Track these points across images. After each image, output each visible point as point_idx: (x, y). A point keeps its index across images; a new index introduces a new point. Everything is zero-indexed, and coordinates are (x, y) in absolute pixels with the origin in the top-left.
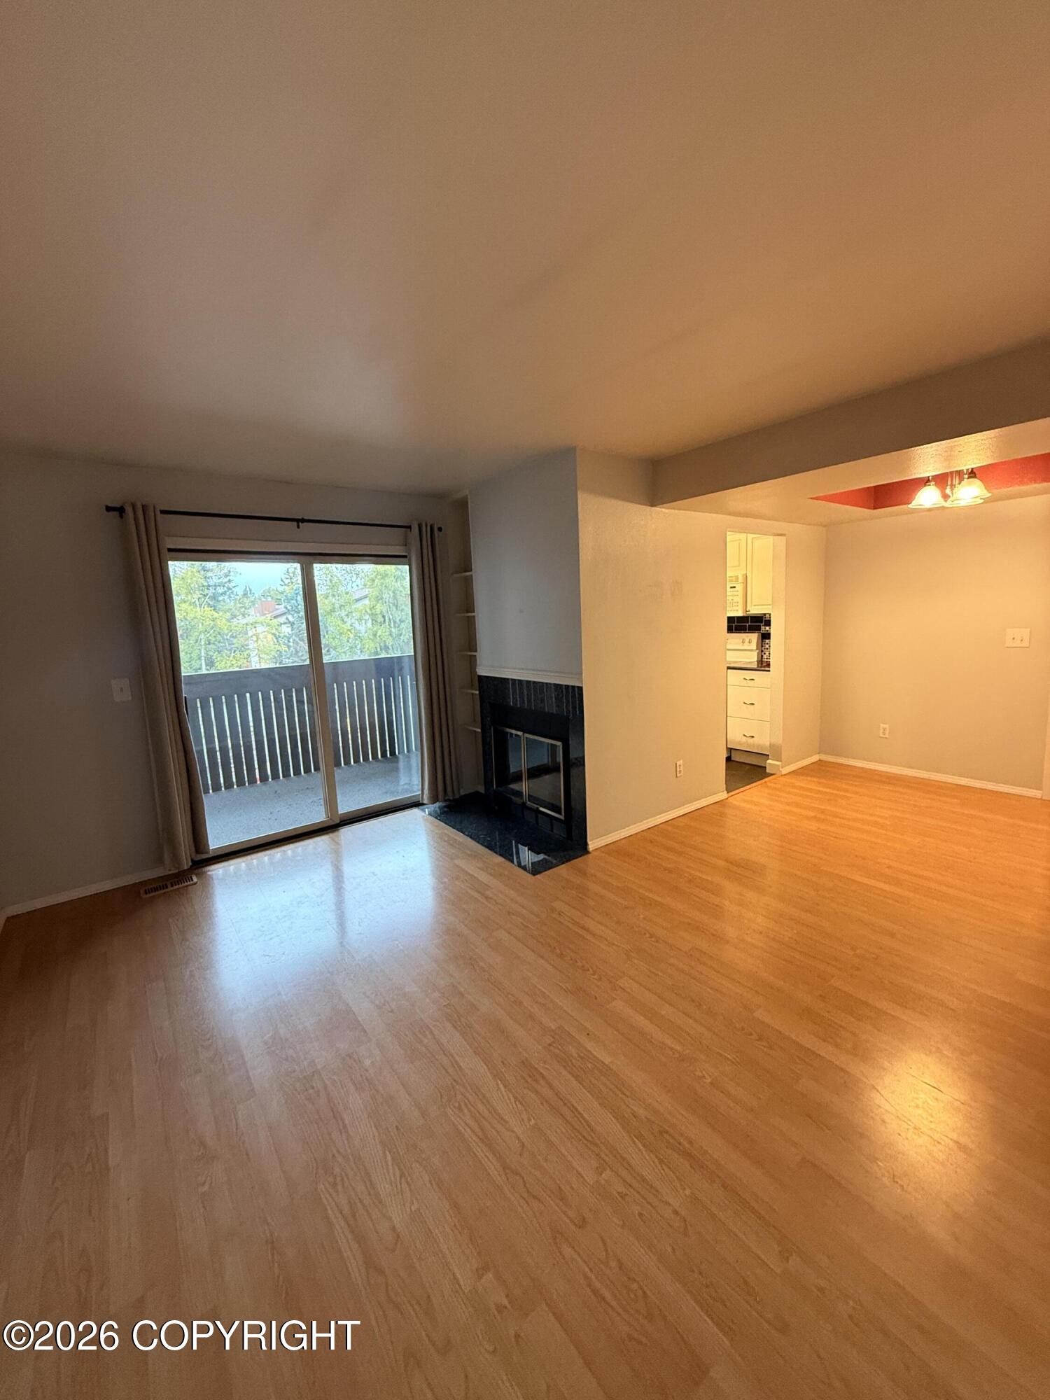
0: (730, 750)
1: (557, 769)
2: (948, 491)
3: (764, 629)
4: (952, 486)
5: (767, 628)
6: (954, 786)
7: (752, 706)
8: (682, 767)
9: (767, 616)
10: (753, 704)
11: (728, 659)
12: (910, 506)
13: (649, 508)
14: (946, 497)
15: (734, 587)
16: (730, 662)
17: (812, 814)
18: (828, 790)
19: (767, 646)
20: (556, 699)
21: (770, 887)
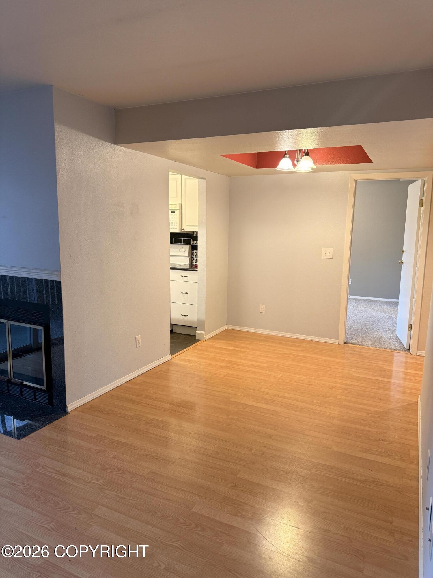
0: (172, 325)
1: (39, 349)
2: (296, 162)
3: (193, 242)
4: (298, 160)
5: (195, 242)
6: (298, 340)
7: (186, 295)
8: (140, 340)
9: (195, 233)
10: (187, 293)
11: (171, 262)
12: (276, 168)
13: (113, 145)
14: (294, 165)
15: (174, 212)
16: (172, 264)
17: (223, 364)
18: (233, 348)
19: (195, 254)
20: (37, 291)
21: (200, 418)
